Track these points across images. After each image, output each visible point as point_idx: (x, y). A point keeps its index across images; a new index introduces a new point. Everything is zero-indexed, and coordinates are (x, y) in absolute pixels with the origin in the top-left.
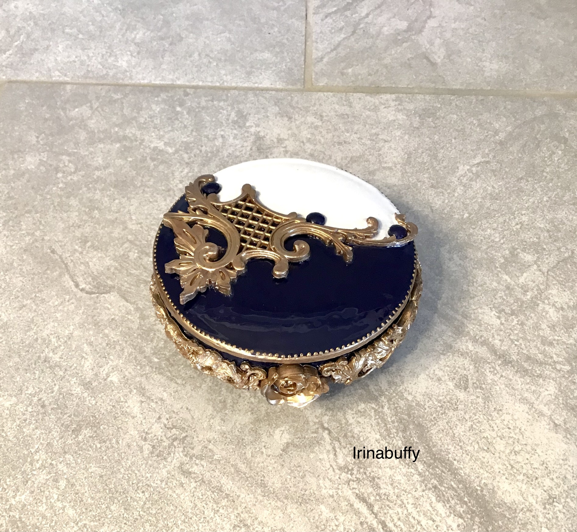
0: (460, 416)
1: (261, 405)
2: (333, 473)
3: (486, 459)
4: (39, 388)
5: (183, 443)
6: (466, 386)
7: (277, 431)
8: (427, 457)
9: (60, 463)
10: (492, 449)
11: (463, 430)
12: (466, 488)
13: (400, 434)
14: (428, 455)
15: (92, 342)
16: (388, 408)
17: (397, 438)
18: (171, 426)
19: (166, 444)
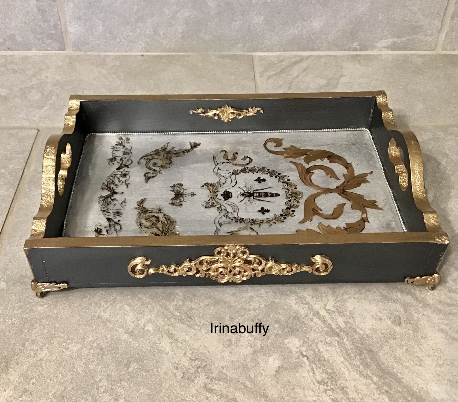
0: (398, 343)
1: (257, 341)
2: (314, 386)
3: (420, 371)
4: (96, 337)
5: (205, 370)
6: (400, 322)
7: (271, 359)
8: (378, 372)
9: (118, 387)
10: (424, 364)
11: (402, 352)
12: (408, 391)
13: (358, 357)
14: (379, 370)
15: (131, 303)
16: (347, 340)
17: (356, 360)
18: (194, 359)
19: (192, 371)
